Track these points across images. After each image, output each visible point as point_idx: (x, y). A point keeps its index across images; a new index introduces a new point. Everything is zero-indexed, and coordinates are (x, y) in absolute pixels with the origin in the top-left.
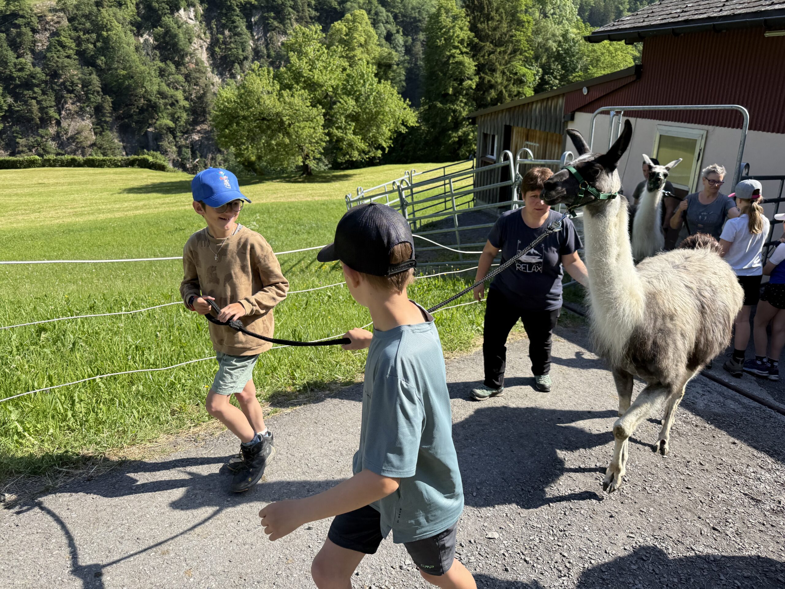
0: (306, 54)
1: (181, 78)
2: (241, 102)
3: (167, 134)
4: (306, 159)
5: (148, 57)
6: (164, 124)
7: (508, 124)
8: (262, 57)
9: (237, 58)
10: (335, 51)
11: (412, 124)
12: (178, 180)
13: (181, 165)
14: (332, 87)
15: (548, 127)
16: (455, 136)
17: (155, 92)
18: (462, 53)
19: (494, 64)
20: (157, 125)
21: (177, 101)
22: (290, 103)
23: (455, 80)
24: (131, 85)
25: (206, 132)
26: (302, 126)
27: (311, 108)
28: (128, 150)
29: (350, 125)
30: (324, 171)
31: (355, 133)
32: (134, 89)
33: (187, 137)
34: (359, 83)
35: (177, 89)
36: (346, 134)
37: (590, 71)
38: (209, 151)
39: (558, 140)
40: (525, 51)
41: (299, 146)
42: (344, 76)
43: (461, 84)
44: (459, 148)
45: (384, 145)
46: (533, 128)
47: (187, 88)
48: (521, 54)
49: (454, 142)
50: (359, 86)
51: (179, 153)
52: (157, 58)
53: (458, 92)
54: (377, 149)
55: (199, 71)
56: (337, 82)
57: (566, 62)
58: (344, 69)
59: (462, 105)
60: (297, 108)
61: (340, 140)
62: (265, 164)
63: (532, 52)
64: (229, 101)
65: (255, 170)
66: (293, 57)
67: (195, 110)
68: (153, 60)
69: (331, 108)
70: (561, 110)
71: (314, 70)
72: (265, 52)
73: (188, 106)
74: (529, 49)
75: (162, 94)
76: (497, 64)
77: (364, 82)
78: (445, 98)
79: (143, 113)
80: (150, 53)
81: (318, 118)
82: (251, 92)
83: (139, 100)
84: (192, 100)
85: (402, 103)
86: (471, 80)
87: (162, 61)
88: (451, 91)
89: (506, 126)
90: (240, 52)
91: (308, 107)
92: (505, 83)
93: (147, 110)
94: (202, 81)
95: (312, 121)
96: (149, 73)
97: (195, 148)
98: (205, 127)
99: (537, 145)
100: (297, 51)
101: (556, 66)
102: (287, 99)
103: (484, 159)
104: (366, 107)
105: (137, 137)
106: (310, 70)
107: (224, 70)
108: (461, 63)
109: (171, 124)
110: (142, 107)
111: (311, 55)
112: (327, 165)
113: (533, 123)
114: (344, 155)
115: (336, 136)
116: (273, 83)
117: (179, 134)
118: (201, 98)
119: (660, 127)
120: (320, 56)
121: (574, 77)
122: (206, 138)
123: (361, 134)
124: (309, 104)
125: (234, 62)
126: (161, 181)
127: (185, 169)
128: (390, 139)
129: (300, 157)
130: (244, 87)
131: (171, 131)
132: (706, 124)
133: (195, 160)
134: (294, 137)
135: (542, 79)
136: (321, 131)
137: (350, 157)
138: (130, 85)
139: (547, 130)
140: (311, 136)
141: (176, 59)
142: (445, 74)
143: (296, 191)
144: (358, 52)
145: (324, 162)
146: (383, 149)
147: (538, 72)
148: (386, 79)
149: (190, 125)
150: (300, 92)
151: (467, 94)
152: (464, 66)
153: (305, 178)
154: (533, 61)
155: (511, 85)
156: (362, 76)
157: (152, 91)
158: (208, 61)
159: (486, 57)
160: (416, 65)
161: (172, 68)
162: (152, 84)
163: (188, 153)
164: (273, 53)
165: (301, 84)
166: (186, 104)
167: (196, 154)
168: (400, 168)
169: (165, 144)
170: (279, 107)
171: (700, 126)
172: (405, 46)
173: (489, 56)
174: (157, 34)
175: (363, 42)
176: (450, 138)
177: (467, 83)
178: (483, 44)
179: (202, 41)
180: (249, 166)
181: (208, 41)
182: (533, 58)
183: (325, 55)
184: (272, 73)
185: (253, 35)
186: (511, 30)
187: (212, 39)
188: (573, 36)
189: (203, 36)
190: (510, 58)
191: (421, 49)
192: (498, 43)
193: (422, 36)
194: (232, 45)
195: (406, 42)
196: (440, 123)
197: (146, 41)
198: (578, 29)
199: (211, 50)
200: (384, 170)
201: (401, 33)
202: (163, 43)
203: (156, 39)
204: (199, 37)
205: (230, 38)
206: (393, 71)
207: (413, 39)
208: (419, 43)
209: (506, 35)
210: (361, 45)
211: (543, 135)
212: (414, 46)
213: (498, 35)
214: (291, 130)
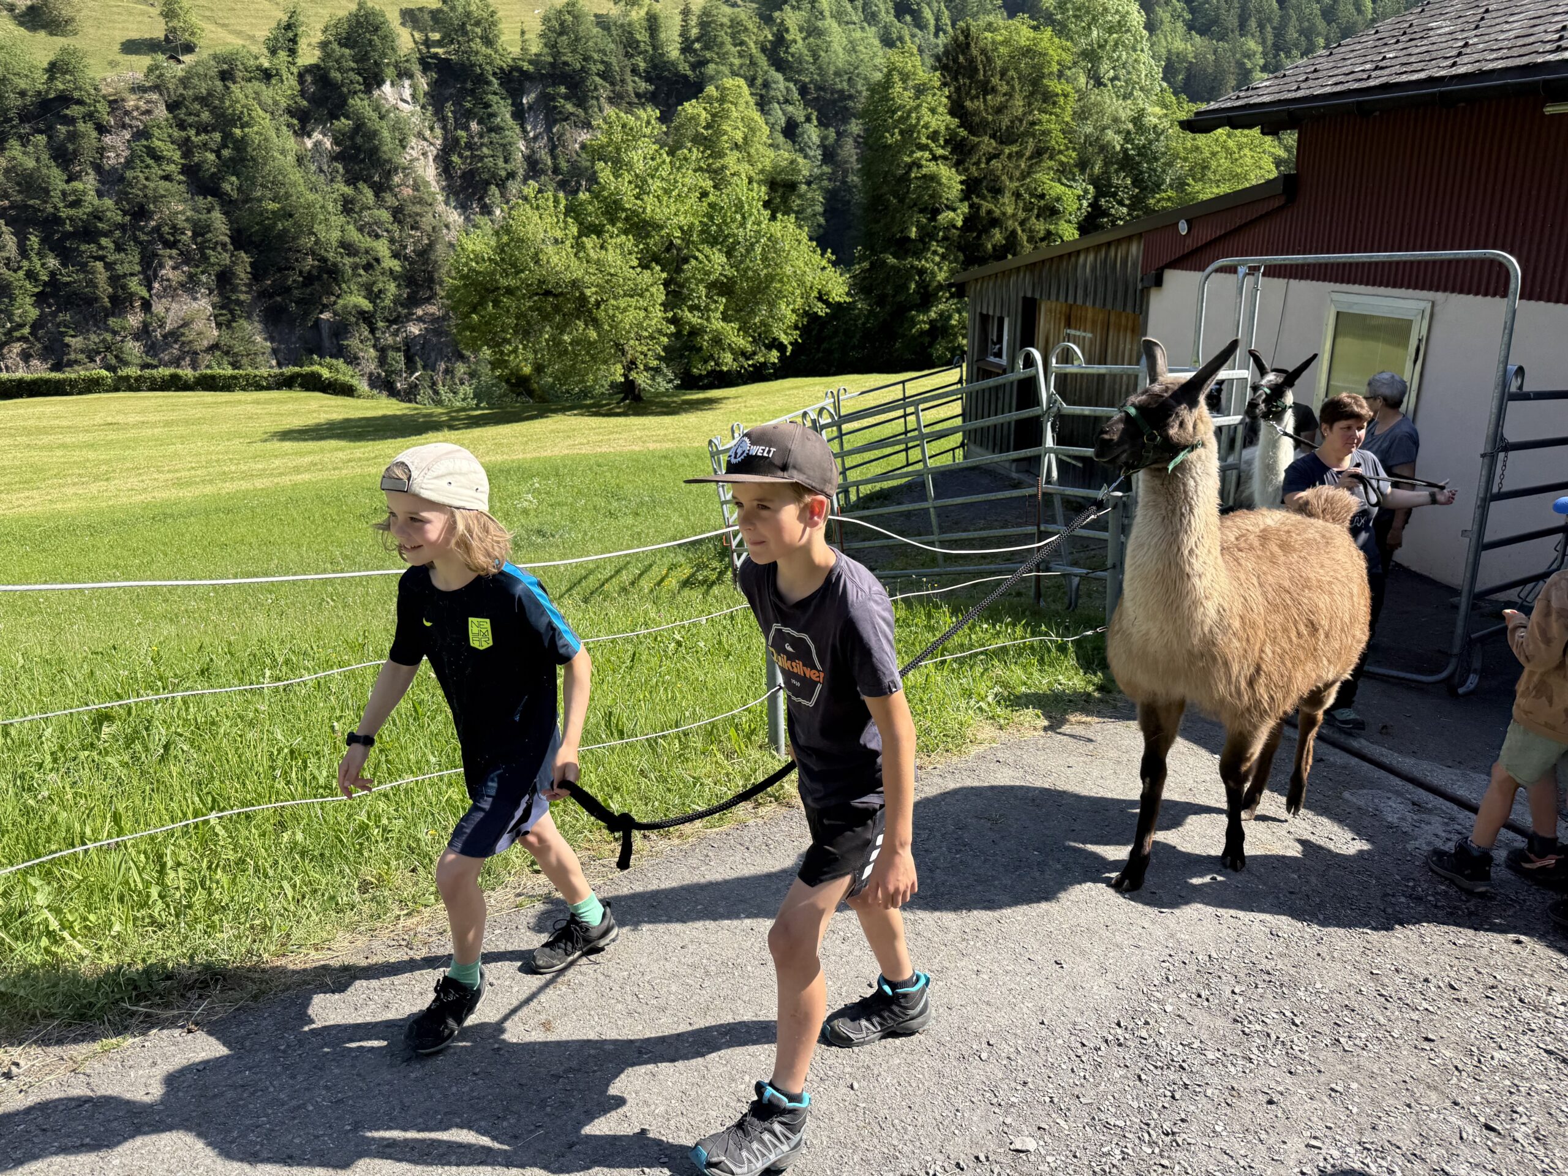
0: (630, 166)
1: (385, 215)
2: (502, 260)
3: (357, 324)
4: (630, 369)
5: (322, 177)
6: (352, 304)
7: (1029, 295)
8: (543, 172)
9: (494, 175)
10: (686, 159)
11: (837, 299)
12: (379, 413)
13: (385, 385)
14: (681, 228)
15: (1109, 300)
16: (923, 320)
17: (335, 244)
18: (935, 158)
19: (998, 177)
20: (337, 307)
21: (377, 260)
22: (598, 262)
23: (921, 211)
24: (289, 231)
25: (435, 320)
26: (623, 305)
27: (639, 270)
28: (281, 355)
29: (716, 302)
30: (666, 393)
31: (725, 318)
32: (294, 239)
33: (398, 330)
34: (733, 220)
35: (377, 237)
36: (708, 319)
37: (1189, 189)
38: (441, 356)
39: (1130, 324)
40: (1060, 152)
41: (617, 345)
42: (704, 207)
43: (933, 218)
44: (931, 344)
45: (784, 339)
46: (1079, 302)
47: (397, 235)
48: (1051, 158)
49: (922, 333)
50: (734, 226)
51: (382, 361)
52: (339, 178)
53: (927, 235)
54: (769, 347)
55: (421, 201)
56: (690, 219)
57: (1142, 173)
58: (704, 194)
59: (937, 259)
60: (612, 271)
61: (696, 332)
62: (550, 380)
63: (1074, 154)
64: (479, 259)
65: (530, 393)
66: (604, 172)
67: (412, 277)
68: (332, 181)
69: (679, 270)
70: (1135, 265)
71: (645, 197)
72: (549, 162)
73: (398, 269)
74: (1068, 149)
75: (348, 248)
76: (1004, 177)
77: (744, 218)
78: (903, 247)
79: (312, 284)
80: (325, 168)
81: (653, 290)
82: (523, 241)
83: (304, 259)
84: (406, 258)
85: (818, 257)
86: (954, 210)
87: (348, 183)
88: (913, 233)
89: (1025, 298)
90: (500, 162)
91: (633, 268)
92: (1021, 215)
93: (319, 278)
94: (427, 221)
95: (641, 296)
96: (322, 207)
97: (412, 351)
98: (432, 309)
99: (1089, 335)
100: (611, 159)
101: (1122, 180)
102: (592, 253)
103: (982, 365)
104: (748, 268)
105: (298, 332)
106: (637, 197)
107: (469, 197)
108: (933, 178)
109: (366, 305)
110: (309, 272)
111: (640, 167)
112: (671, 381)
113: (1080, 293)
114: (706, 362)
115: (689, 323)
116: (565, 222)
117: (380, 324)
118: (424, 253)
119: (1335, 296)
120: (657, 170)
121: (1159, 201)
122: (435, 331)
123: (737, 319)
124: (635, 263)
125: (488, 183)
126: (347, 416)
127: (393, 392)
128: (796, 327)
129: (619, 366)
130: (507, 230)
131: (367, 318)
132: (1430, 289)
133: (412, 373)
134: (606, 327)
135: (1094, 205)
136: (660, 314)
137: (717, 364)
138: (285, 231)
139: (1109, 306)
140: (640, 325)
141: (376, 178)
142: (901, 201)
143: (611, 433)
144: (731, 160)
145: (666, 375)
146: (781, 348)
147: (1086, 191)
148: (786, 213)
149: (402, 305)
150: (619, 240)
151: (945, 238)
152: (940, 184)
153: (629, 407)
154: (1076, 170)
155: (1033, 219)
156: (739, 207)
157: (328, 241)
158: (438, 182)
159: (983, 166)
160: (844, 182)
161: (368, 195)
162: (329, 227)
163: (398, 360)
164: (564, 165)
165: (619, 225)
166: (395, 265)
167: (415, 363)
168: (815, 385)
169: (353, 343)
170: (578, 271)
171: (1418, 293)
172: (823, 146)
173: (988, 163)
174: (339, 131)
175: (740, 141)
176: (913, 323)
177: (946, 216)
178: (976, 140)
179: (425, 144)
180: (519, 385)
181: (439, 142)
182: (1076, 166)
183: (667, 167)
184: (563, 202)
185: (524, 131)
186: (1031, 112)
187: (445, 139)
188: (1155, 121)
189: (427, 133)
190: (1030, 167)
191: (854, 151)
192: (1006, 137)
193: (855, 127)
194: (485, 150)
195: (824, 138)
196: (894, 296)
197: (317, 144)
198: (1165, 106)
199: (443, 161)
200: (783, 390)
201: (815, 122)
202: (351, 148)
203: (336, 142)
204: (420, 135)
205: (481, 136)
206: (800, 196)
207: (838, 133)
208: (850, 141)
209: (1021, 121)
210: (737, 146)
211: (1101, 316)
212: (841, 147)
213: (1005, 122)
214: (601, 314)
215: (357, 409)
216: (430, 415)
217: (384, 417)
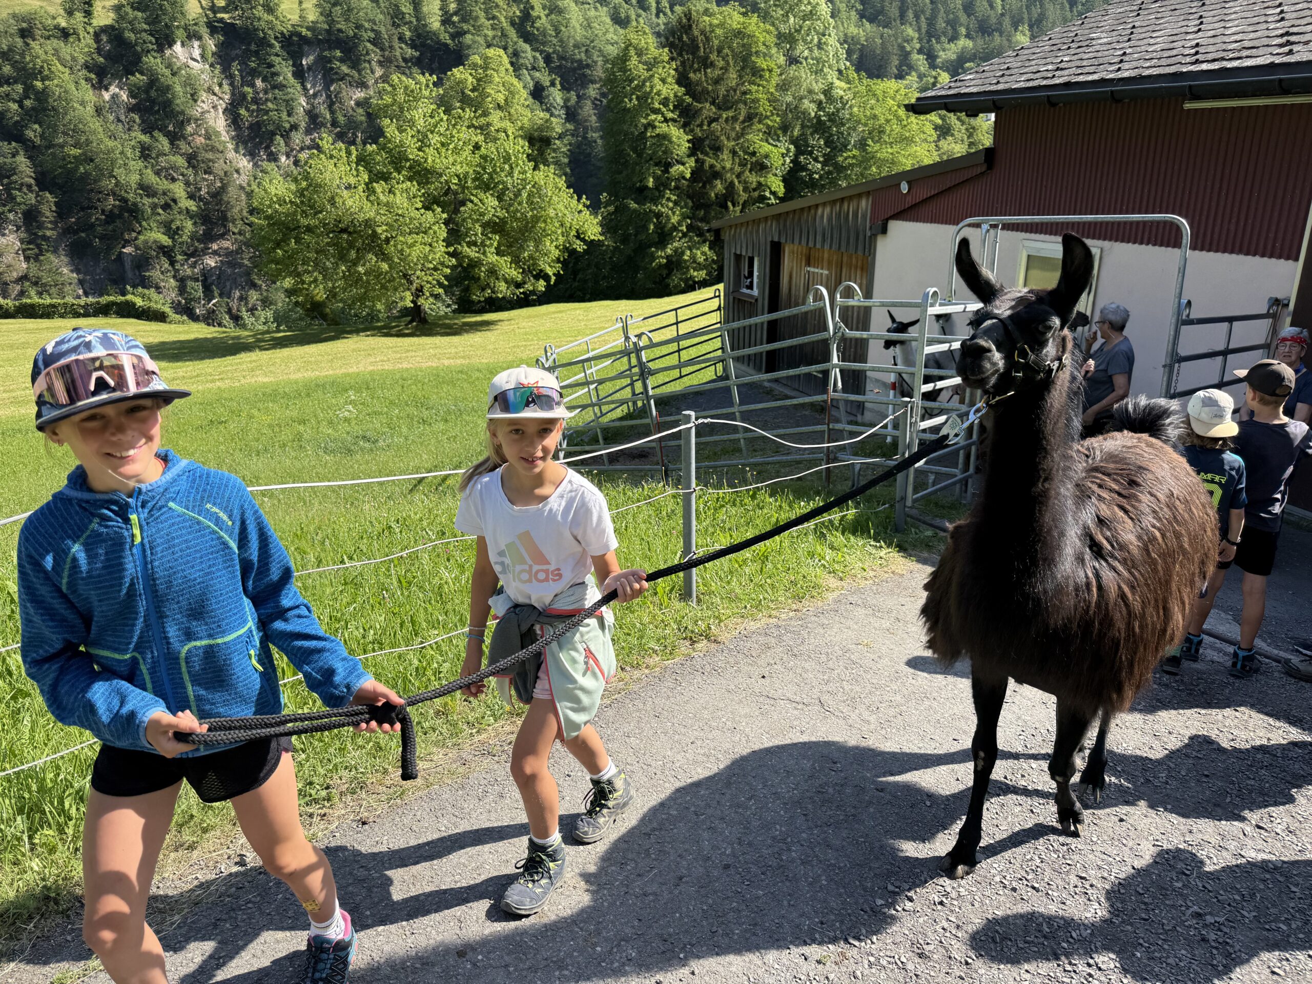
0: (412, 123)
1: (180, 161)
2: (302, 202)
3: (157, 257)
4: (418, 296)
5: (120, 126)
6: (152, 239)
7: (776, 239)
8: (323, 125)
9: (279, 127)
10: (460, 117)
11: (592, 237)
12: (192, 336)
13: (187, 311)
14: (458, 176)
15: (843, 244)
16: (661, 256)
17: (134, 186)
18: (666, 120)
19: (718, 138)
20: (139, 242)
21: (175, 201)
22: (387, 204)
23: (656, 164)
24: (90, 174)
25: (229, 253)
26: (410, 241)
27: (423, 211)
28: (87, 285)
29: (490, 239)
30: (446, 316)
31: (499, 253)
32: (95, 181)
33: (196, 262)
34: (502, 170)
35: (174, 180)
36: (484, 253)
37: (869, 149)
38: (235, 284)
39: (860, 263)
40: (767, 117)
41: (405, 276)
42: (477, 159)
43: (666, 171)
44: (669, 275)
45: (550, 271)
46: (818, 246)
47: (191, 178)
48: (760, 122)
49: (660, 266)
50: (503, 174)
51: (182, 290)
52: (136, 127)
53: (662, 184)
54: (537, 277)
55: (213, 149)
56: (466, 168)
57: (832, 135)
58: (477, 147)
59: (671, 205)
60: (400, 212)
61: (475, 264)
62: (341, 304)
63: (778, 119)
64: (281, 201)
65: (324, 317)
66: (390, 128)
67: (207, 215)
68: (129, 130)
69: (456, 211)
70: (864, 216)
71: (427, 149)
72: (328, 116)
73: (194, 208)
74: (773, 114)
75: (146, 189)
76: (723, 138)
77: (511, 168)
78: (642, 194)
79: (114, 222)
80: (123, 118)
81: (436, 228)
82: (320, 186)
83: (105, 199)
84: (201, 199)
85: (575, 201)
86: (683, 164)
87: (144, 132)
88: (651, 182)
89: (772, 242)
90: (284, 116)
91: (417, 209)
92: (737, 169)
93: (120, 216)
94: (219, 167)
95: (425, 233)
96: (122, 153)
97: (209, 281)
98: (226, 244)
99: (826, 272)
100: (395, 116)
101: (817, 141)
102: (382, 197)
103: (736, 295)
104: (517, 211)
105: (103, 264)
106: (420, 149)
107: (257, 146)
108: (665, 137)
109: (165, 240)
110: (111, 211)
111: (420, 123)
112: (449, 306)
113: (819, 238)
114: (483, 290)
115: (468, 257)
116: (357, 170)
117: (179, 257)
118: (218, 195)
119: (1027, 243)
120: (436, 126)
121: (846, 159)
122: (229, 263)
123: (509, 254)
124: (419, 205)
125: (273, 134)
126: (162, 340)
127: (194, 318)
128: (558, 260)
129: (408, 293)
130: (306, 177)
131: (166, 252)
133: (210, 300)
134: (396, 260)
135: (795, 161)
136: (443, 249)
137: (493, 292)
138: (87, 174)
139: (843, 249)
140: (426, 257)
141: (171, 128)
142: (640, 155)
143: (408, 351)
144: (495, 119)
145: (444, 301)
146: (546, 278)
147: (788, 150)
148: (546, 164)
149: (198, 240)
150: (404, 186)
151: (677, 188)
152: (671, 142)
153: (416, 327)
154: (779, 132)
155: (747, 172)
156: (507, 159)
157: (128, 184)
158: (228, 132)
159: (705, 127)
160: (585, 138)
161: (164, 143)
162: (129, 171)
163: (196, 289)
164: (341, 119)
165: (404, 172)
166: (192, 205)
167: (212, 292)
168: (575, 309)
169: (155, 274)
170: (370, 212)
172: (566, 107)
173: (709, 125)
174: (135, 85)
175: (502, 103)
176: (653, 258)
177: (676, 169)
178: (700, 106)
179: (215, 98)
180: (315, 309)
181: (227, 97)
182: (780, 129)
183: (444, 124)
184: (354, 153)
185: (305, 89)
186: (743, 84)
187: (233, 94)
188: (841, 93)
189: (217, 89)
190: (743, 129)
191: (592, 112)
192: (725, 104)
193: (592, 91)
194: (270, 105)
195: (566, 100)
196: (636, 235)
197: (114, 97)
198: (849, 82)
199: (232, 112)
200: (549, 313)
201: (559, 87)
202: (146, 101)
203: (132, 95)
204: (210, 90)
205: (266, 92)
206: (554, 151)
207: (578, 96)
208: (589, 103)
209: (735, 91)
210: (499, 107)
211: (835, 257)
212: (581, 108)
213: (722, 91)
214: (390, 249)
215: (170, 333)
216: (238, 338)
217: (196, 340)
